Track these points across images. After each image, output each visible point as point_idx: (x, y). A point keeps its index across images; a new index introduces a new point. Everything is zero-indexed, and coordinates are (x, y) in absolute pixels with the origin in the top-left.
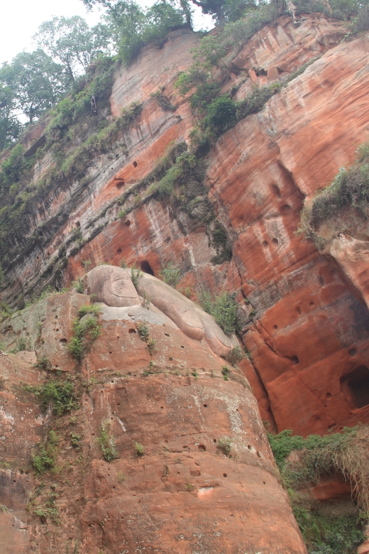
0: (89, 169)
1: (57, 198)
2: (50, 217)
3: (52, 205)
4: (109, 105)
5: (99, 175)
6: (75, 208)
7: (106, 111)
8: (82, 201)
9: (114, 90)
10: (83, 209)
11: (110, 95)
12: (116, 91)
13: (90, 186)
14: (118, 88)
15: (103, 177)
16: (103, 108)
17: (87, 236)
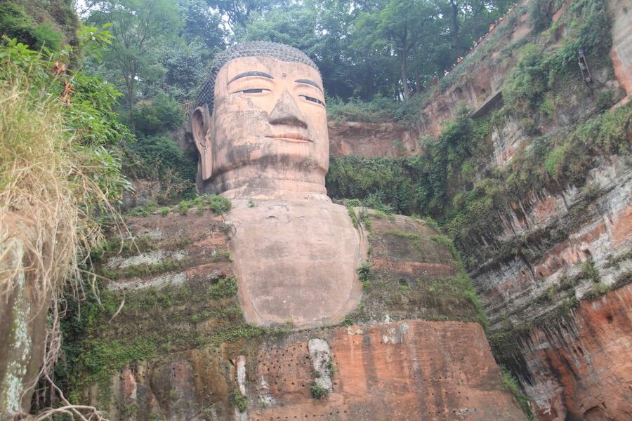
0: (592, 172)
1: (543, 202)
2: (536, 227)
3: (535, 209)
4: (611, 65)
5: (613, 188)
6: (577, 227)
7: (605, 72)
8: (589, 220)
9: (616, 38)
10: (592, 233)
11: (610, 47)
12: (620, 41)
13: (600, 201)
14: (625, 37)
15: (623, 194)
16: (600, 68)
17: (609, 280)
